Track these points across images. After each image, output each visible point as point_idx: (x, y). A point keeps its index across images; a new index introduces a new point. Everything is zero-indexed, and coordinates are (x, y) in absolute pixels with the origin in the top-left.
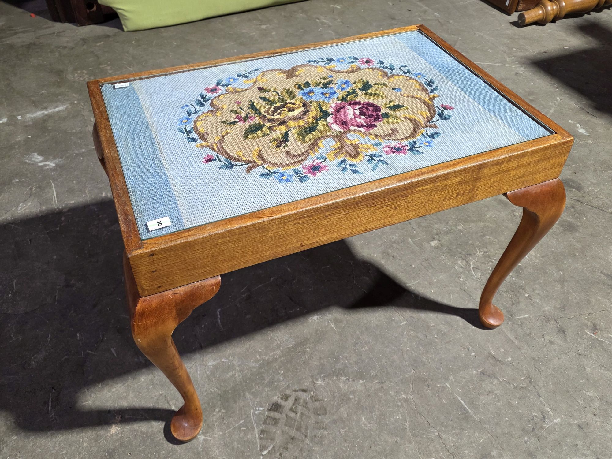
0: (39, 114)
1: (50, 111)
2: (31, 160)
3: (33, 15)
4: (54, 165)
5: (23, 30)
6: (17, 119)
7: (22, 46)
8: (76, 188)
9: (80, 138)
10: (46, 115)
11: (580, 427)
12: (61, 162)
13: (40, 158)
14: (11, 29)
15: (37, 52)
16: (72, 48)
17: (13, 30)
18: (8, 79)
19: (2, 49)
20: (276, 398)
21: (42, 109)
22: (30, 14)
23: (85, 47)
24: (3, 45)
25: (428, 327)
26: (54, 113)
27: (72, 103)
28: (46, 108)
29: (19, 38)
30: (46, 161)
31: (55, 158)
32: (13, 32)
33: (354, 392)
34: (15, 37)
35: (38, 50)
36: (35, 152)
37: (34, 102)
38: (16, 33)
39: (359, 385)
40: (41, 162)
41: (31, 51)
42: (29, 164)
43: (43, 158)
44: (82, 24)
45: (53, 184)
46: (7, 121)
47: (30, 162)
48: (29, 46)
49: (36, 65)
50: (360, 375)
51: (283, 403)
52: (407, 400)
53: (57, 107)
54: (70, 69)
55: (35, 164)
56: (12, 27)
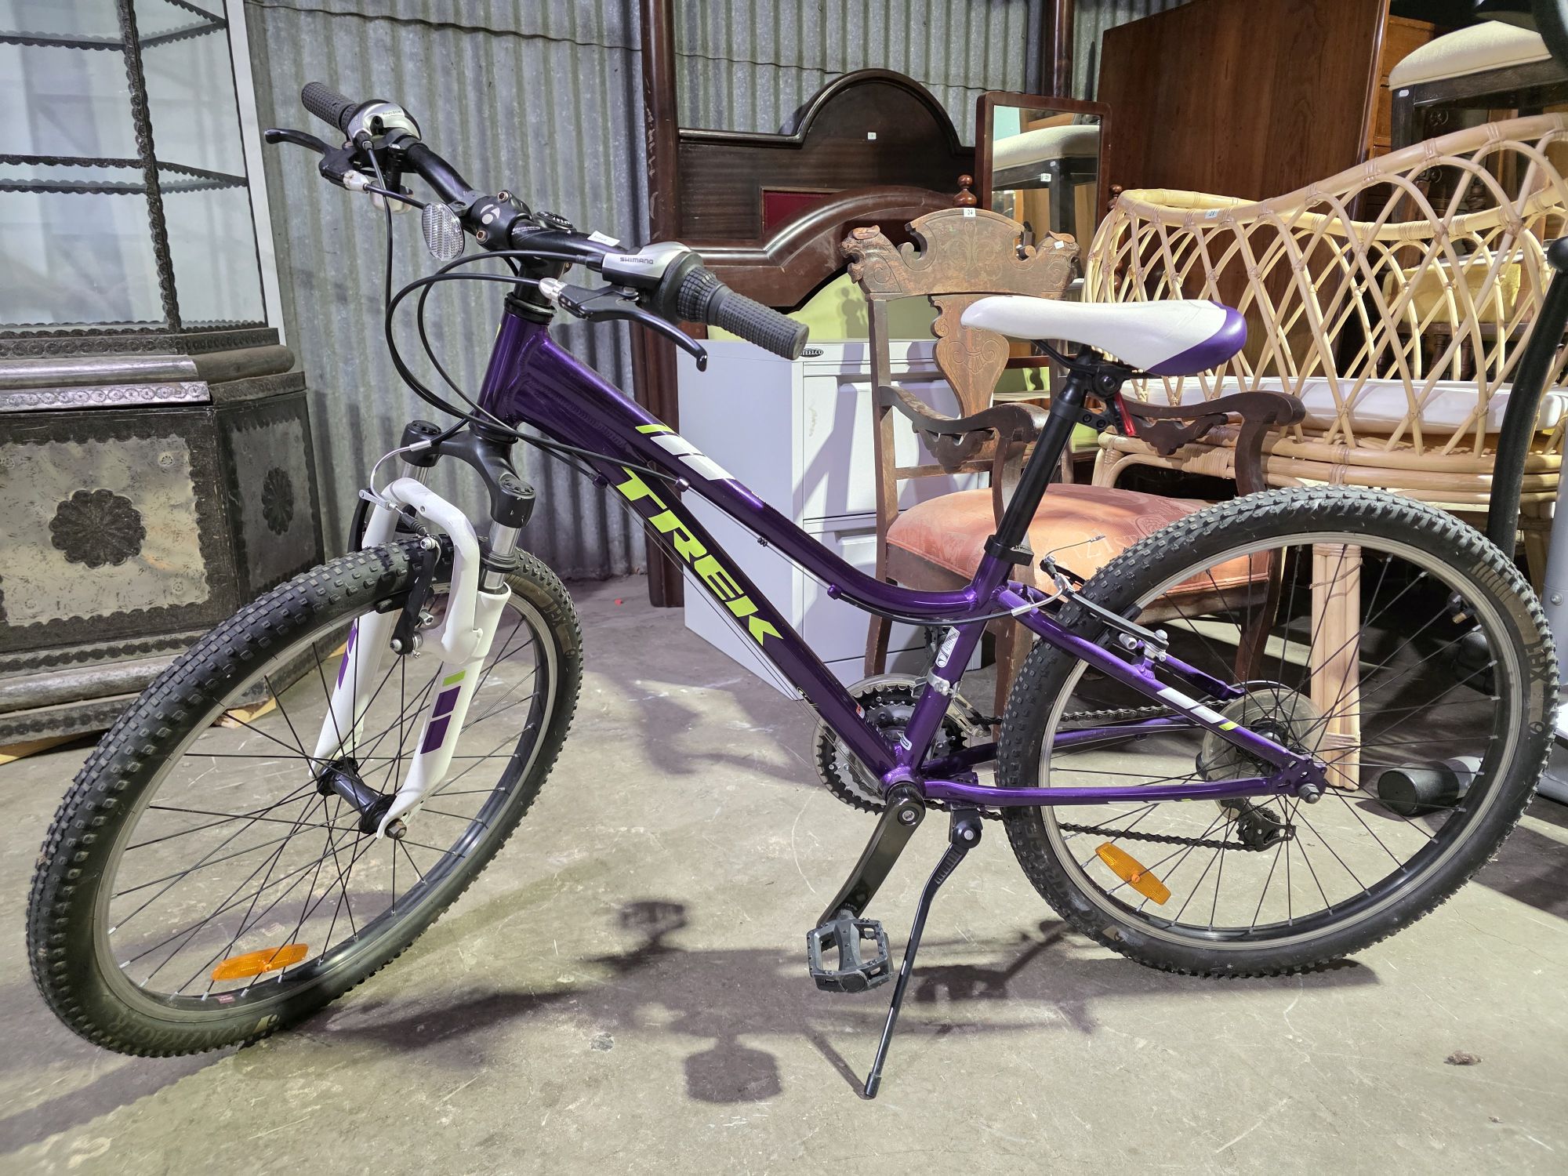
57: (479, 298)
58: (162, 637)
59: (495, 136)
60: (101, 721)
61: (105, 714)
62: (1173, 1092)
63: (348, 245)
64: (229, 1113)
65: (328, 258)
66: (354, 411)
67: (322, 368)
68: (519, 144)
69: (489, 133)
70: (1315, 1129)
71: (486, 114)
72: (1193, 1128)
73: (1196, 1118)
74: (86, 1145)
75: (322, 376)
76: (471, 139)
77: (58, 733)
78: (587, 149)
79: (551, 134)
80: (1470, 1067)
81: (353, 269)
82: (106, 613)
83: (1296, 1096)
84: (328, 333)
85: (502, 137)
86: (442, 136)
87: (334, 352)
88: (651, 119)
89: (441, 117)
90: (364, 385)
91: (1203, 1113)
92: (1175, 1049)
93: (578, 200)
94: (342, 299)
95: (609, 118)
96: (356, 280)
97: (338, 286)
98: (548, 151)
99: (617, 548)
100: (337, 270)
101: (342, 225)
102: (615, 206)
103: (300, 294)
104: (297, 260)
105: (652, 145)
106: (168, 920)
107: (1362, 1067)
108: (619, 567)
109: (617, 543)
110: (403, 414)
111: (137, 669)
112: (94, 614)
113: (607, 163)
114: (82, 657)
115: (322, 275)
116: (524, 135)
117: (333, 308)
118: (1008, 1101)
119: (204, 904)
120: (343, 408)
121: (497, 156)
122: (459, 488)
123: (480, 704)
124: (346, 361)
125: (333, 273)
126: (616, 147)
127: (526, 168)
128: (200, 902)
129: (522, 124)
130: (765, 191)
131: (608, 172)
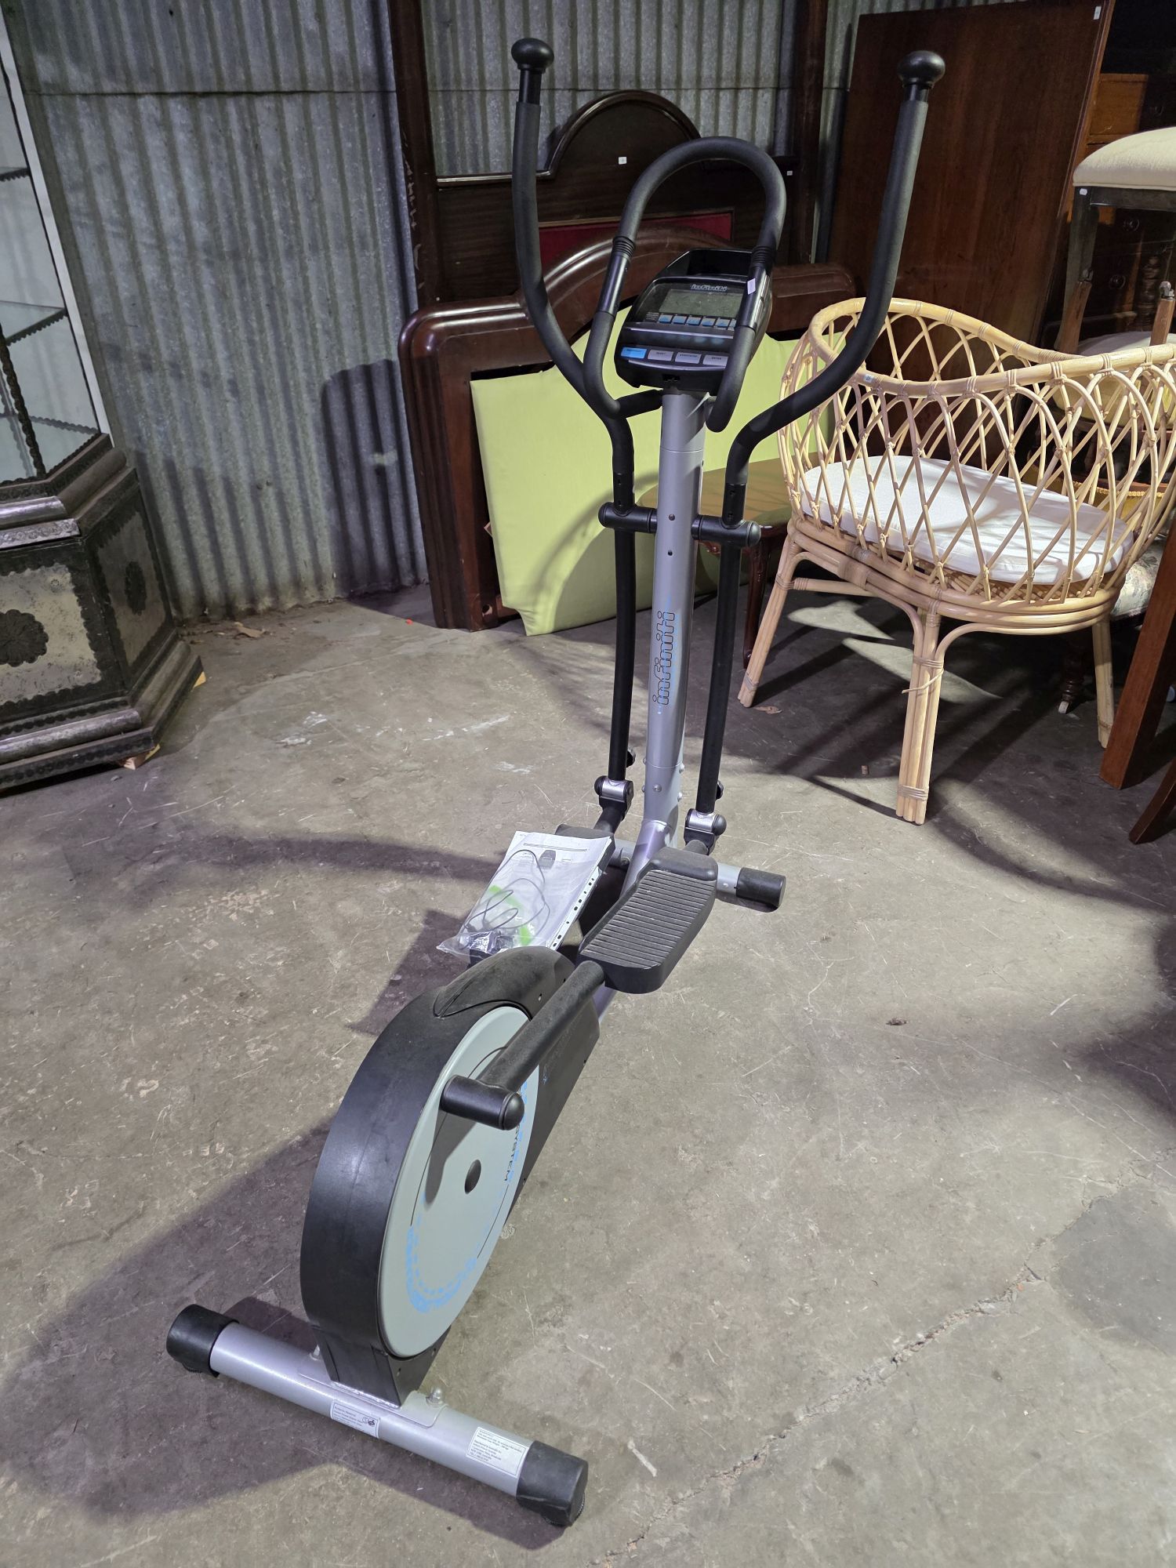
0: (483, 725)
1: (494, 722)
2: (503, 768)
3: (409, 621)
4: (529, 771)
5: (407, 638)
6: (464, 731)
7: (419, 657)
8: (563, 789)
9: (542, 747)
10: (492, 727)
11: (1090, 940)
12: (535, 768)
13: (511, 766)
15: (441, 663)
16: (478, 658)
18: (426, 693)
19: (397, 661)
20: (824, 935)
21: (484, 721)
22: (404, 620)
23: (491, 655)
24: (395, 656)
25: (946, 882)
26: (499, 724)
27: (512, 714)
28: (487, 720)
30: (519, 768)
31: (526, 765)
32: (396, 641)
33: (891, 928)
34: (403, 647)
35: (440, 660)
36: (503, 760)
37: (470, 714)
38: (402, 643)
39: (894, 923)
40: (514, 769)
41: (432, 661)
42: (503, 772)
43: (514, 765)
44: (475, 630)
45: (539, 788)
46: (454, 733)
47: (503, 770)
48: (428, 657)
49: (448, 676)
50: (895, 917)
51: (832, 937)
52: (939, 931)
53: (499, 718)
54: (489, 679)
55: (510, 771)
56: (393, 636)
57: (265, 354)
58: (71, 709)
59: (266, 198)
60: (41, 773)
61: (43, 768)
62: (731, 1043)
63: (146, 318)
64: (219, 1064)
65: (130, 331)
66: (170, 465)
67: (139, 431)
68: (289, 204)
69: (260, 197)
70: (799, 1063)
71: (256, 176)
72: (734, 1063)
73: (738, 1058)
74: (146, 1085)
75: (139, 438)
76: (245, 203)
77: (13, 784)
78: (352, 200)
79: (318, 190)
80: (900, 1027)
81: (154, 339)
82: (30, 697)
83: (796, 1045)
84: (140, 400)
85: (273, 197)
86: (218, 202)
87: (147, 416)
88: (410, 172)
89: (215, 184)
90: (175, 443)
91: (742, 1055)
92: (739, 1017)
93: (347, 251)
94: (148, 368)
95: (371, 164)
96: (157, 350)
97: (144, 356)
98: (315, 207)
99: (404, 563)
100: (139, 341)
101: (139, 301)
102: (382, 252)
103: (111, 366)
104: (103, 337)
105: (412, 198)
106: (142, 938)
107: (840, 1027)
108: (407, 580)
109: (404, 559)
110: (212, 464)
111: (58, 734)
112: (22, 699)
113: (372, 211)
114: (18, 730)
115: (128, 348)
116: (292, 193)
117: (141, 376)
118: (641, 1049)
119: (161, 926)
120: (160, 463)
121: (269, 217)
122: (267, 525)
123: (312, 744)
124: (158, 423)
125: (137, 344)
126: (379, 193)
127: (297, 227)
128: (159, 924)
129: (290, 182)
131: (372, 219)
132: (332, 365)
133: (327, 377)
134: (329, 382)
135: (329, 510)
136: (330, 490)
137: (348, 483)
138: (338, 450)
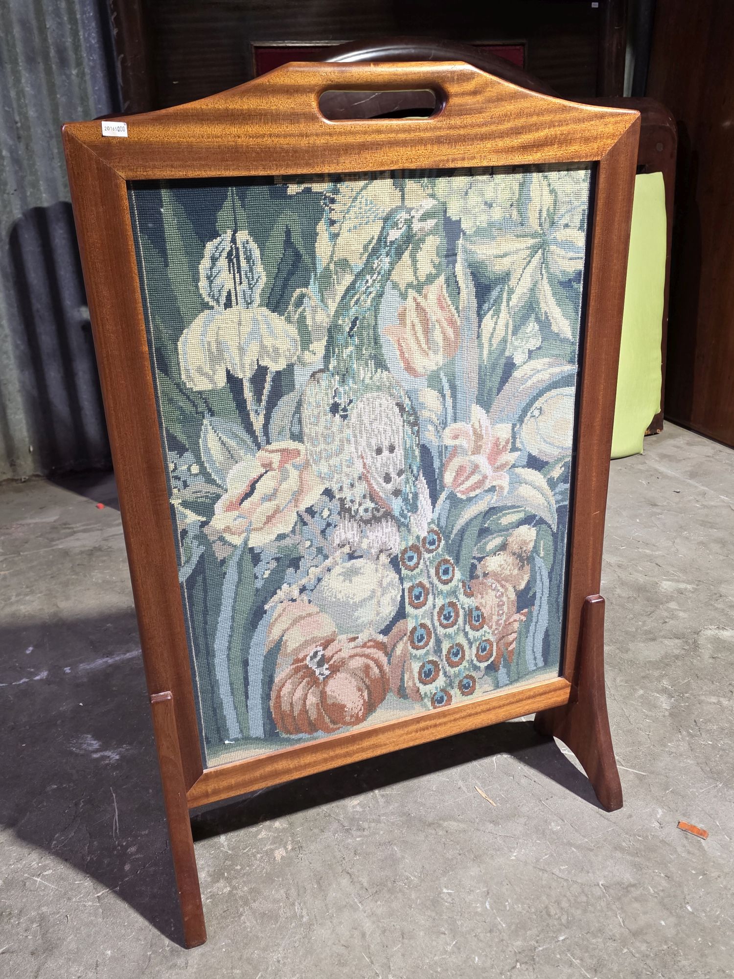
1: (117, 658)
2: (80, 748)
3: (101, 505)
4: (117, 757)
5: (84, 527)
6: (64, 673)
7: (82, 552)
8: (152, 802)
10: (110, 666)
12: (131, 752)
14: (67, 526)
15: (104, 561)
17: (69, 528)
19: (51, 557)
21: (104, 655)
22: (96, 504)
24: (53, 550)
26: (123, 661)
28: (110, 654)
29: (78, 539)
30: (106, 750)
31: (120, 744)
32: (68, 531)
34: (72, 538)
35: (105, 558)
36: (88, 733)
40: (96, 751)
41: (94, 559)
42: (77, 755)
43: (100, 743)
45: (114, 795)
46: (48, 675)
47: (78, 751)
48: (92, 552)
49: (100, 581)
53: (128, 651)
55: (89, 753)
56: (69, 524)
78: (48, 6)
93: (41, 66)
102: (87, 70)
113: (73, 20)
126: (83, 3)
130: (257, 48)
131: (75, 34)
132: (24, 199)
133: (17, 214)
134: (20, 220)
135: (22, 371)
136: (22, 347)
137: (47, 339)
138: (34, 301)
